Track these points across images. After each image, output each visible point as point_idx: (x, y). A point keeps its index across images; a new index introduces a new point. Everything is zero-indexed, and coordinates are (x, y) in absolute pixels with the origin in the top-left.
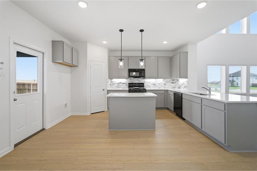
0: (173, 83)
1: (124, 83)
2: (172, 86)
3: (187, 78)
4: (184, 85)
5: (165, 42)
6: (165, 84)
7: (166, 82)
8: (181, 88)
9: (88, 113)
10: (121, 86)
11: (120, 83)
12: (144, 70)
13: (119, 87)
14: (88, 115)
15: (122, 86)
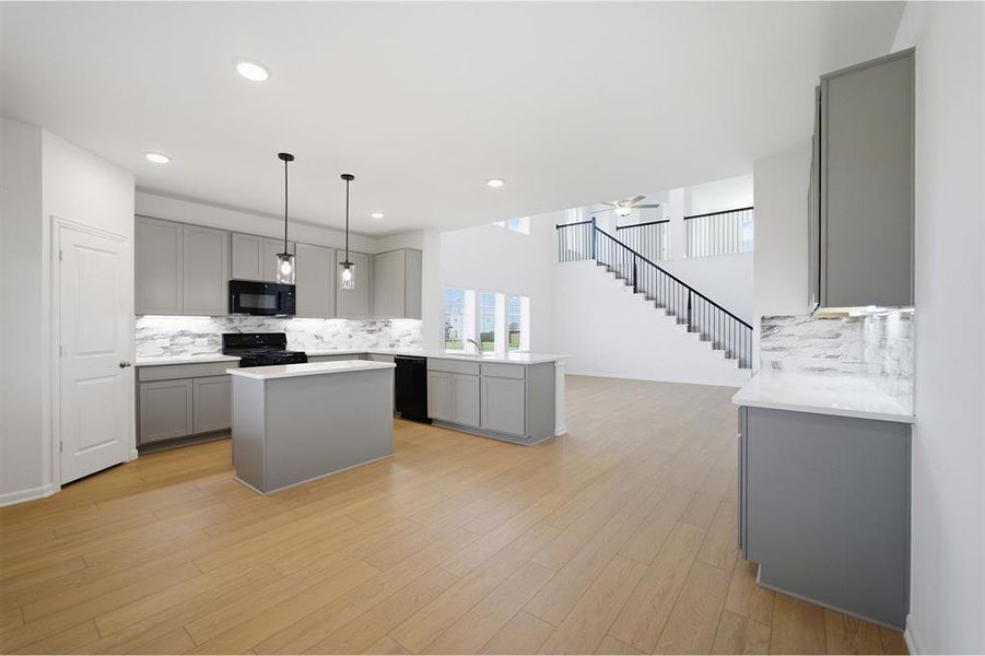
0: (371, 332)
1: (200, 336)
2: (369, 340)
3: (418, 316)
4: (409, 338)
5: (378, 216)
6: (350, 336)
7: (353, 330)
8: (399, 346)
9: (44, 487)
10: (186, 348)
11: (183, 334)
12: (292, 288)
13: (175, 348)
14: (45, 495)
15: (190, 347)
